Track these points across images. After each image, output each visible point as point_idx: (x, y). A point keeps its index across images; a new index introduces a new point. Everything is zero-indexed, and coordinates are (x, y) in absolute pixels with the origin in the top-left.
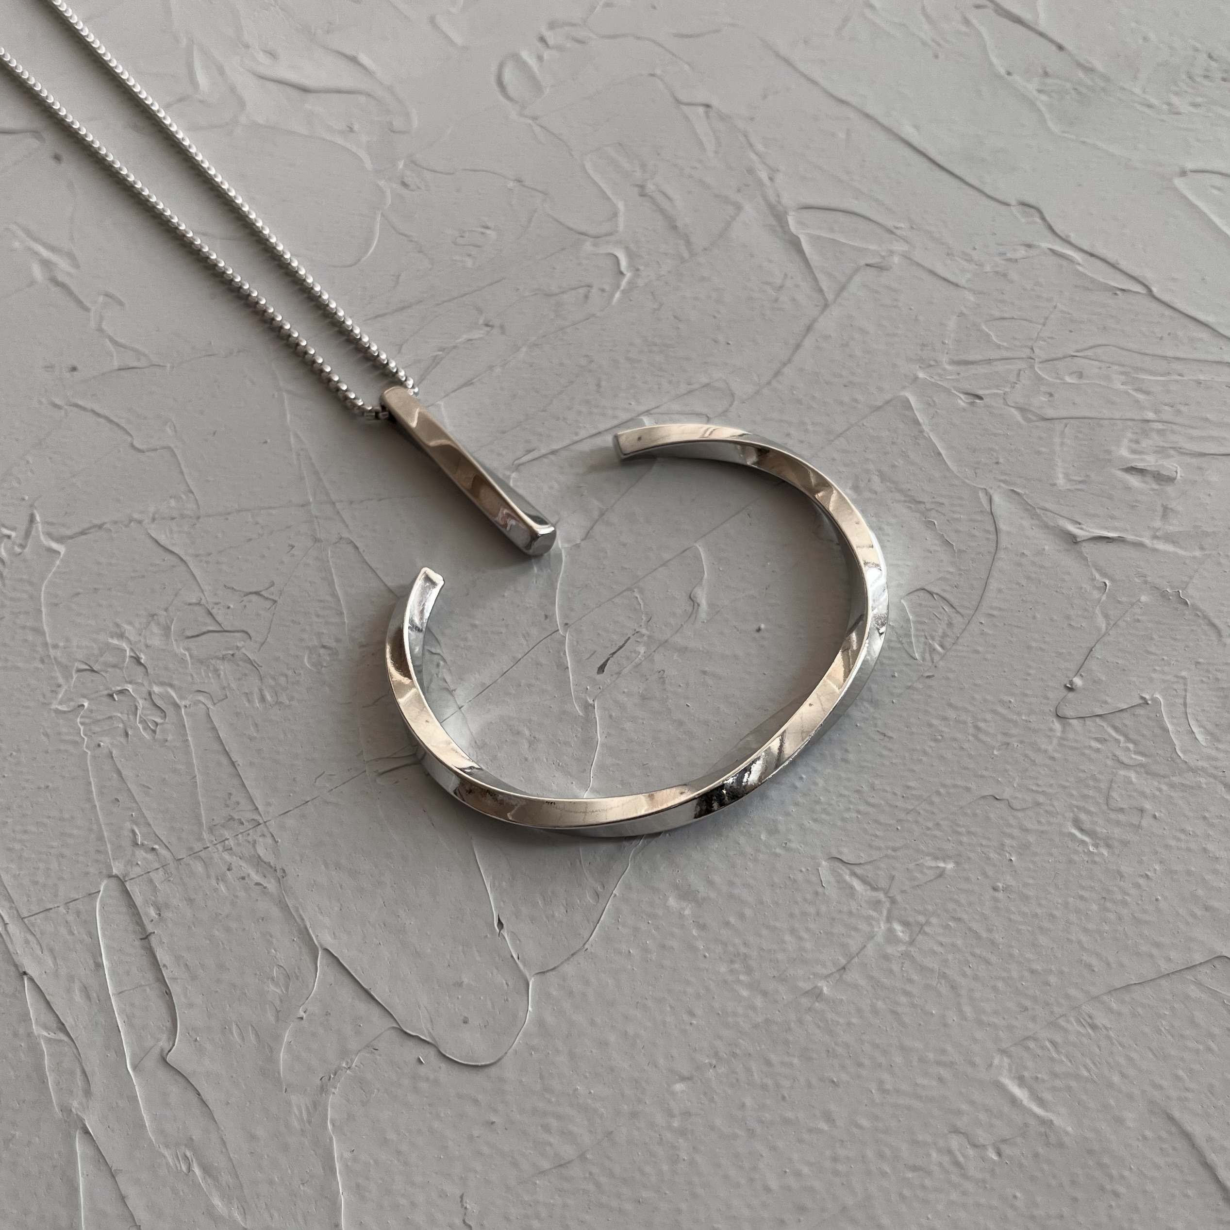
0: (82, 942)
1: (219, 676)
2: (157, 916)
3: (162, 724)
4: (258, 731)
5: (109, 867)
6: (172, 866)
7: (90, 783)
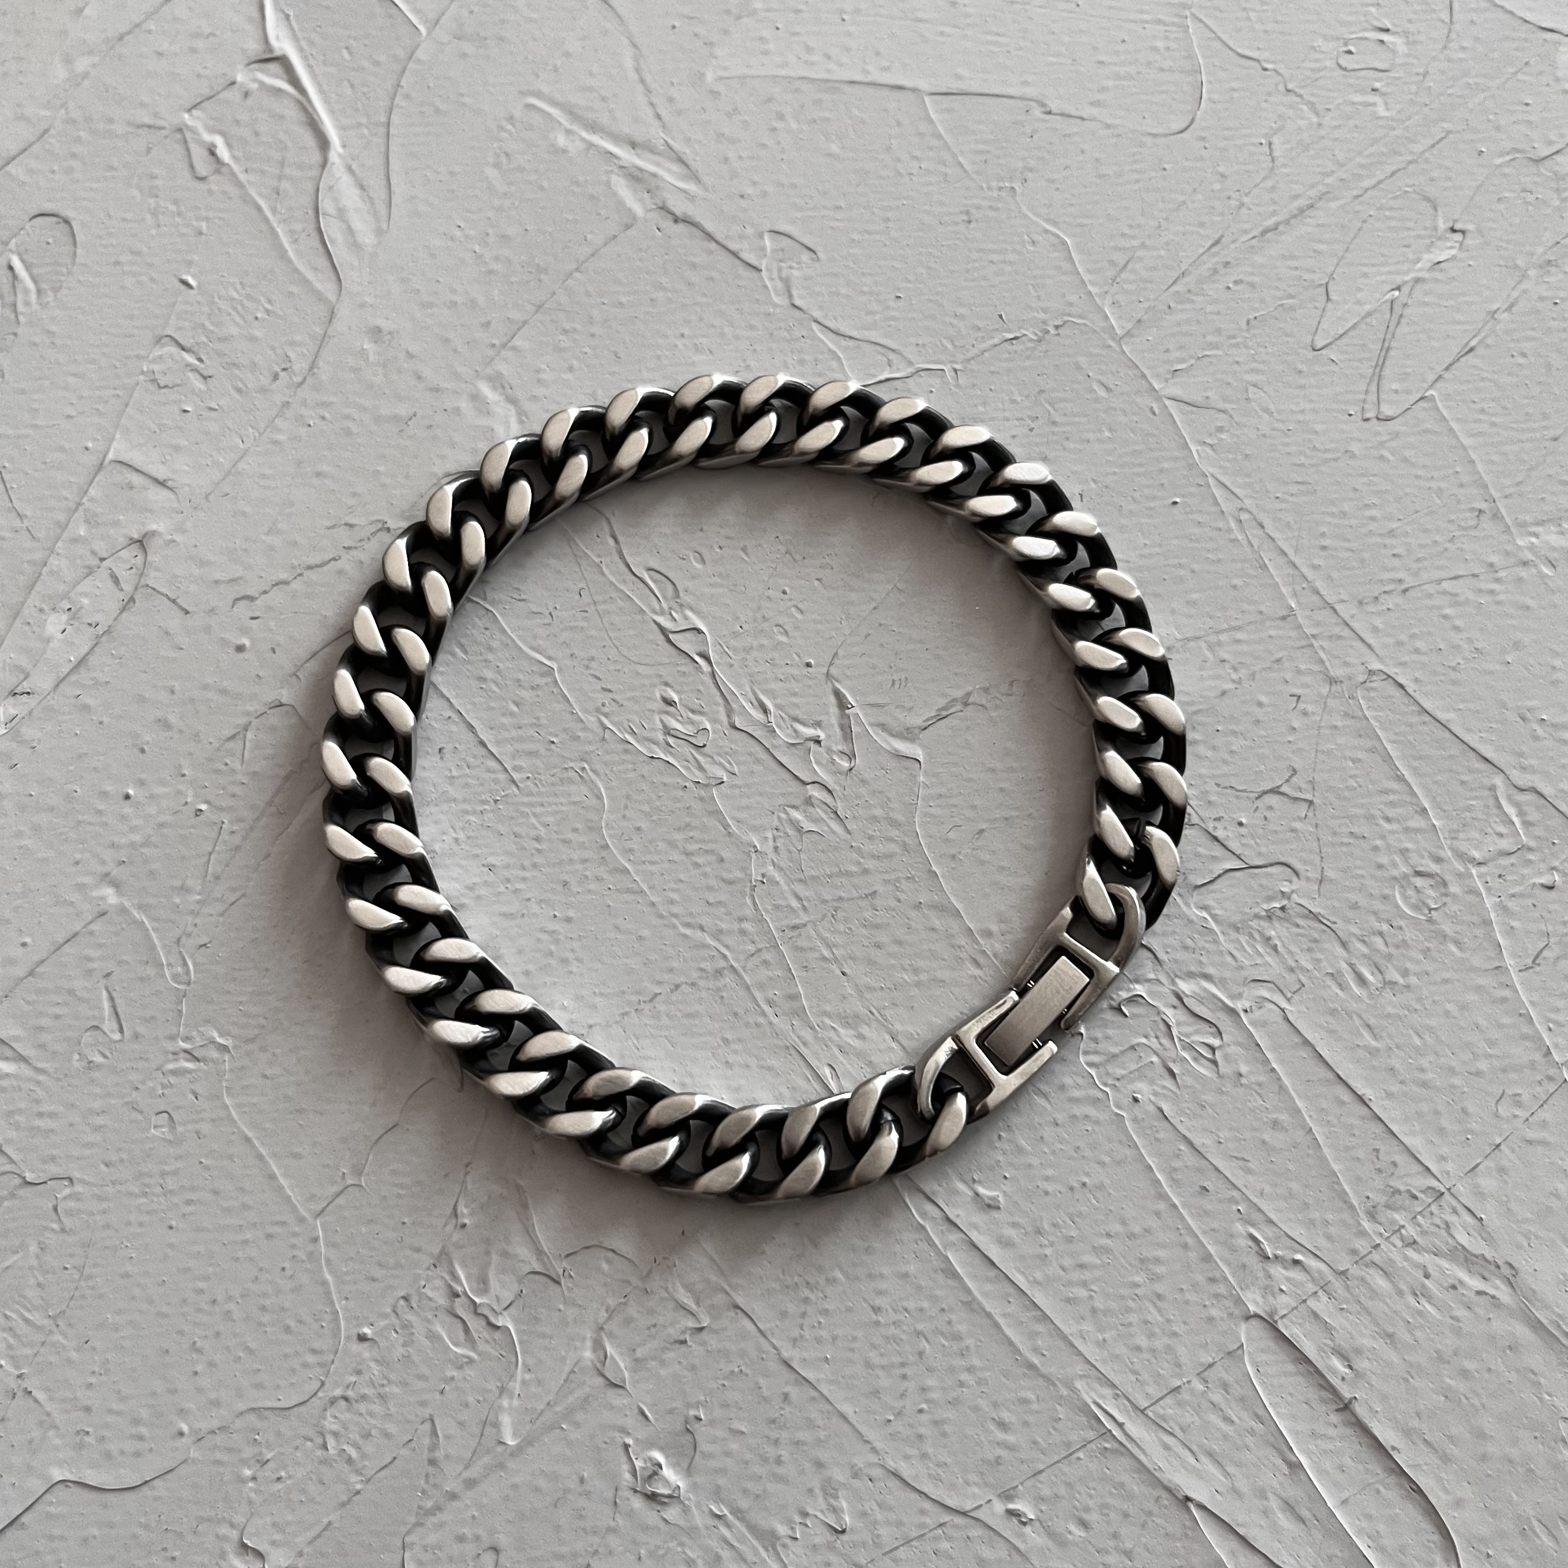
0: (1252, 1432)
1: (1275, 948)
2: (1347, 1371)
3: (1220, 1047)
4: (1375, 1037)
5: (1239, 1301)
6: (1337, 1284)
7: (1150, 1168)
